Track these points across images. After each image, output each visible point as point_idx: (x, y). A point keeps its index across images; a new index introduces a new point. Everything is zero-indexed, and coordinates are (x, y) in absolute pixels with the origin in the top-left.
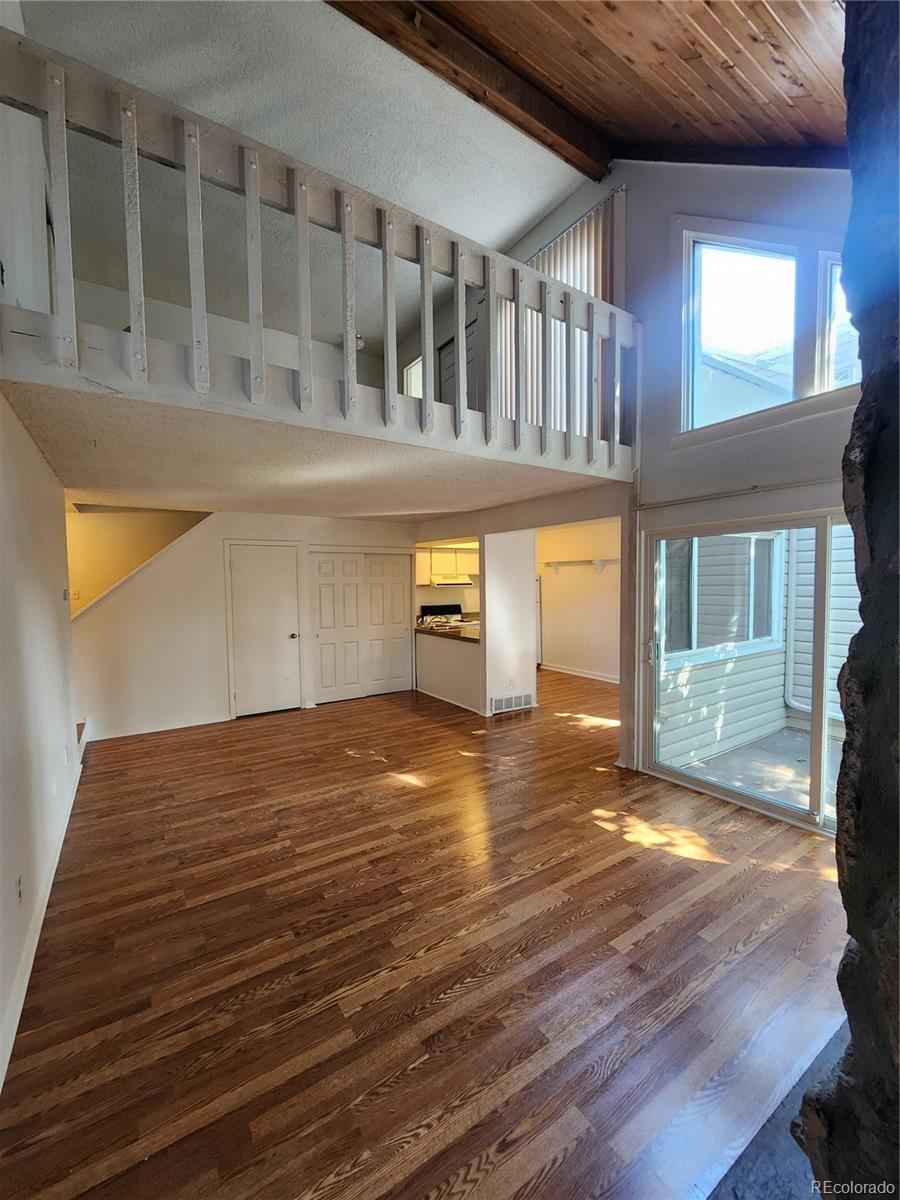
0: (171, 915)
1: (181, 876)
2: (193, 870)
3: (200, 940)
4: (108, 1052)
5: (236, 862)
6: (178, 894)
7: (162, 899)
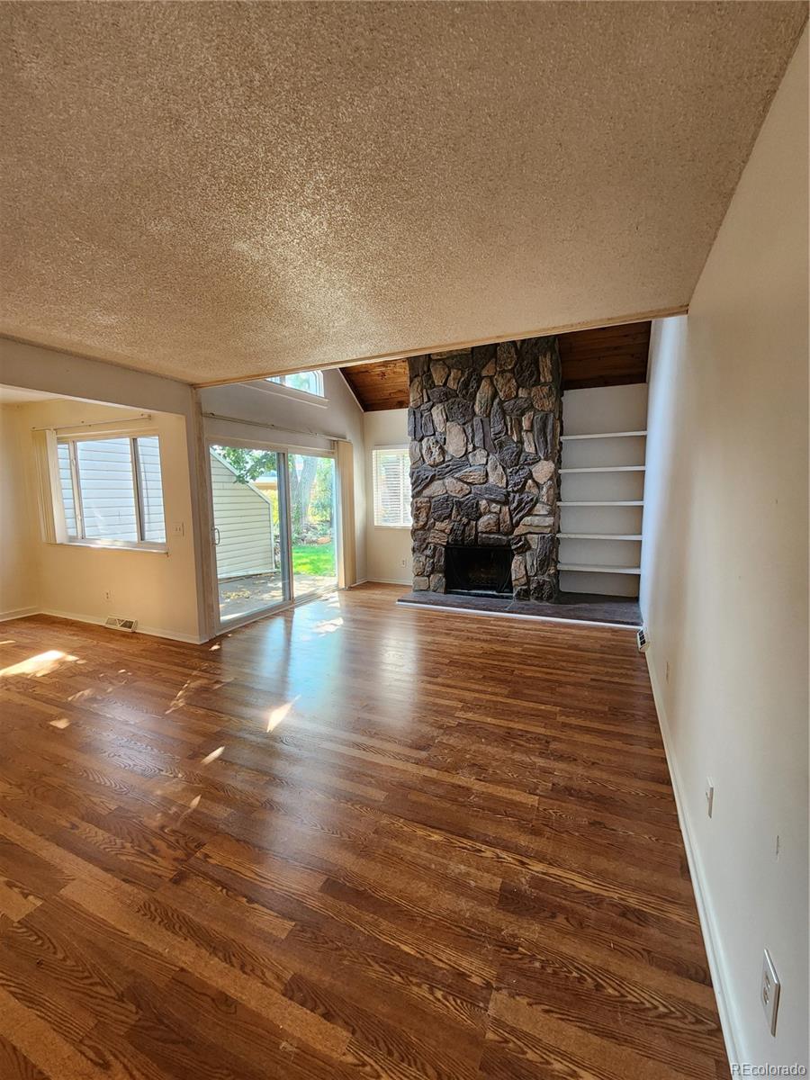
0: (571, 708)
1: (553, 731)
2: (542, 731)
3: (561, 690)
4: (612, 675)
5: (507, 720)
6: (562, 719)
7: (573, 721)
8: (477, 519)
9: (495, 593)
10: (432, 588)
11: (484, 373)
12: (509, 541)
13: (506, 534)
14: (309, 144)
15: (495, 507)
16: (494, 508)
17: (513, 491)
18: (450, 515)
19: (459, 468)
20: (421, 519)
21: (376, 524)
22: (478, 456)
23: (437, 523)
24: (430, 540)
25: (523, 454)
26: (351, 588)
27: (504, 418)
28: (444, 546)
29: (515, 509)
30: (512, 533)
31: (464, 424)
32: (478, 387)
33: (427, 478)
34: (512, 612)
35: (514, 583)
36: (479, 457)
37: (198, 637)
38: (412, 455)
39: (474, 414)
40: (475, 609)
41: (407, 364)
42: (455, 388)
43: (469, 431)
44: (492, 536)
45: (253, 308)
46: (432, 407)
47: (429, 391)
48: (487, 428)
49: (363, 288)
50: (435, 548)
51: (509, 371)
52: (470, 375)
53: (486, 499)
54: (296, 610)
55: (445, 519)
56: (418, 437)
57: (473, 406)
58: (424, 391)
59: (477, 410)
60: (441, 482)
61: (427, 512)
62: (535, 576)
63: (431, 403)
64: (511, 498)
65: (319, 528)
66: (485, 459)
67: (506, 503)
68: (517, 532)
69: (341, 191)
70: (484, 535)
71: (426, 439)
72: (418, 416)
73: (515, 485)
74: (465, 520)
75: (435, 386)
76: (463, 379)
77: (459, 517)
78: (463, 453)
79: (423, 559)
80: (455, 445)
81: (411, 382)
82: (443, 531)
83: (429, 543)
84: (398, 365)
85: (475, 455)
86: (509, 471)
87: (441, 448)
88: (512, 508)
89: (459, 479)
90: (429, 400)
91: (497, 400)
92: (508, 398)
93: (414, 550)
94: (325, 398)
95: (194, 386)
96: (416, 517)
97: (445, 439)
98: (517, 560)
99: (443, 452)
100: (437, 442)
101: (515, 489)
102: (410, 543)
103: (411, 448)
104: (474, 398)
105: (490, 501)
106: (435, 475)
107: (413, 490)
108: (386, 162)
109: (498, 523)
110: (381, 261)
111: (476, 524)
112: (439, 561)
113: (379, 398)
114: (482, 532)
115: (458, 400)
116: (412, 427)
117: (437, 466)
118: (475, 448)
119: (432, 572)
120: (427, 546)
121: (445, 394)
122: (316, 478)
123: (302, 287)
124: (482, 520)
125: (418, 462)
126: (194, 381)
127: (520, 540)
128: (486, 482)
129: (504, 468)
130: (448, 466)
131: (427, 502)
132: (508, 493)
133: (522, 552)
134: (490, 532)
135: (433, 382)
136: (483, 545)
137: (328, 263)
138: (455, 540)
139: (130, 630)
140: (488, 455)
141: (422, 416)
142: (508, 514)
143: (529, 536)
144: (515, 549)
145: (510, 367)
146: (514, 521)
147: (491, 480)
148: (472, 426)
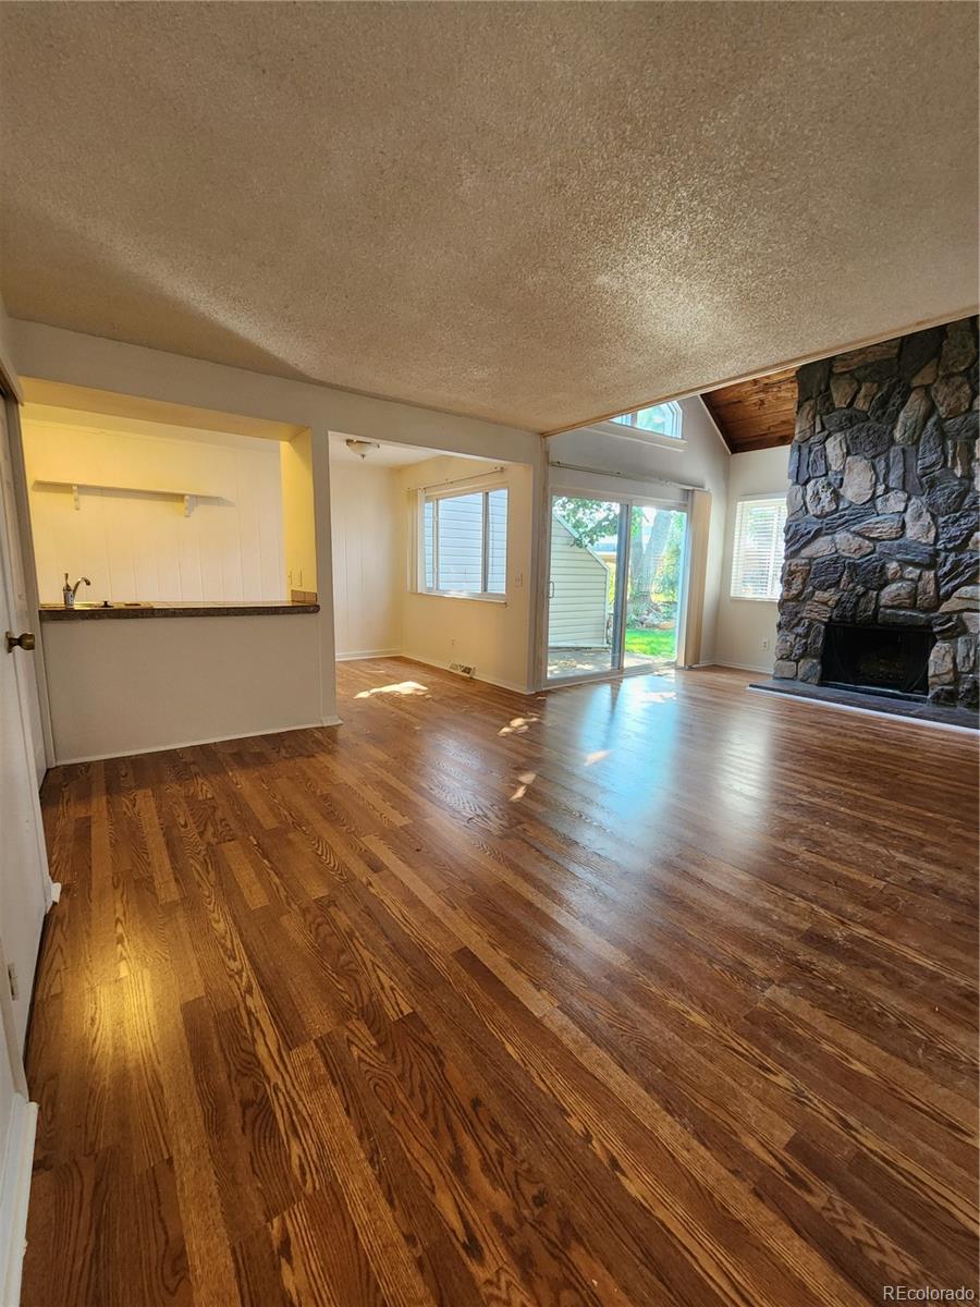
8: (881, 587)
9: (897, 692)
10: (800, 676)
11: (916, 382)
12: (929, 621)
13: (925, 611)
14: (672, 166)
16: (910, 573)
17: (946, 549)
18: (839, 582)
19: (858, 519)
20: (794, 587)
21: (732, 595)
22: (892, 501)
23: (817, 593)
24: (804, 615)
25: (971, 494)
26: (691, 668)
27: (943, 444)
28: (825, 624)
29: (946, 575)
31: (874, 457)
32: (903, 404)
33: (809, 533)
34: (920, 717)
35: (930, 680)
36: (895, 502)
37: (526, 688)
38: (789, 503)
39: (892, 441)
40: (859, 706)
41: (796, 385)
42: (865, 408)
43: (881, 466)
44: (902, 612)
45: (609, 341)
46: (827, 438)
47: (824, 418)
48: (911, 460)
49: (727, 296)
50: (810, 625)
51: (960, 374)
52: (892, 387)
53: (898, 561)
54: (624, 680)
55: (829, 587)
56: (801, 478)
57: (891, 432)
58: (818, 418)
59: (897, 435)
60: (829, 537)
61: (802, 577)
62: (968, 673)
63: (826, 433)
64: (940, 560)
65: (663, 609)
66: (903, 505)
67: (932, 564)
68: (945, 608)
69: (703, 201)
70: (888, 611)
71: (812, 482)
72: (805, 451)
73: (950, 540)
74: (860, 589)
75: (834, 410)
76: (879, 395)
77: (851, 585)
78: (869, 497)
79: (791, 638)
80: (857, 486)
81: (799, 407)
82: (825, 603)
83: (802, 618)
84: (783, 387)
85: (887, 500)
86: (941, 520)
87: (835, 492)
88: (940, 573)
89: (858, 534)
90: (823, 429)
91: (933, 420)
92: (953, 413)
93: (779, 626)
94: (683, 439)
95: (543, 435)
96: (787, 582)
97: (842, 480)
99: (837, 497)
100: (829, 484)
101: (950, 546)
102: (777, 617)
103: (789, 497)
104: (895, 420)
105: (904, 564)
106: (820, 529)
107: (786, 550)
108: (751, 159)
109: (914, 594)
110: (749, 260)
111: (878, 595)
112: (814, 642)
113: (753, 434)
115: (868, 425)
116: (794, 467)
117: (825, 516)
118: (887, 490)
119: (802, 656)
120: (799, 622)
121: (850, 419)
122: (665, 549)
123: (659, 307)
124: (887, 589)
125: (798, 512)
126: (545, 429)
127: (950, 620)
128: (901, 536)
129: (934, 517)
130: (841, 517)
131: (805, 564)
132: (937, 553)
133: (952, 637)
134: (899, 607)
135: (832, 404)
136: (885, 624)
137: (688, 276)
138: (842, 616)
139: (468, 676)
140: (909, 499)
141: (810, 452)
142: (932, 582)
143: (965, 614)
144: (939, 632)
145: (963, 368)
146: (942, 592)
148: (887, 459)
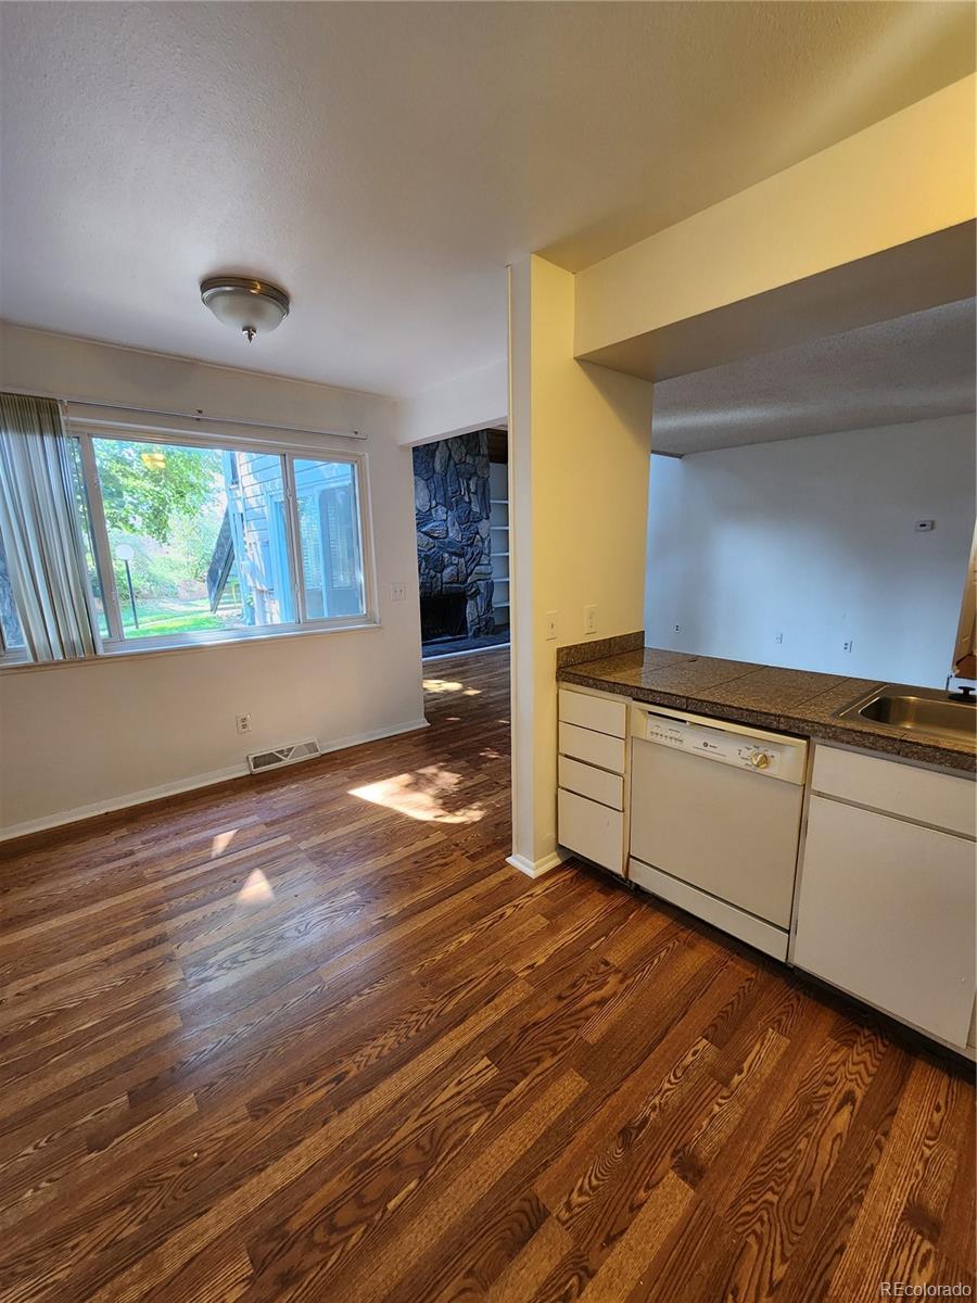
15: (455, 559)
30: (466, 581)
98: (470, 604)
114: (447, 583)
147: (451, 535)
